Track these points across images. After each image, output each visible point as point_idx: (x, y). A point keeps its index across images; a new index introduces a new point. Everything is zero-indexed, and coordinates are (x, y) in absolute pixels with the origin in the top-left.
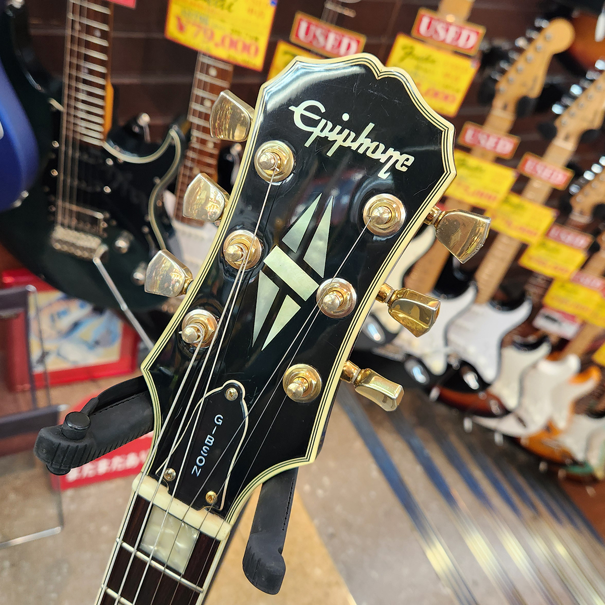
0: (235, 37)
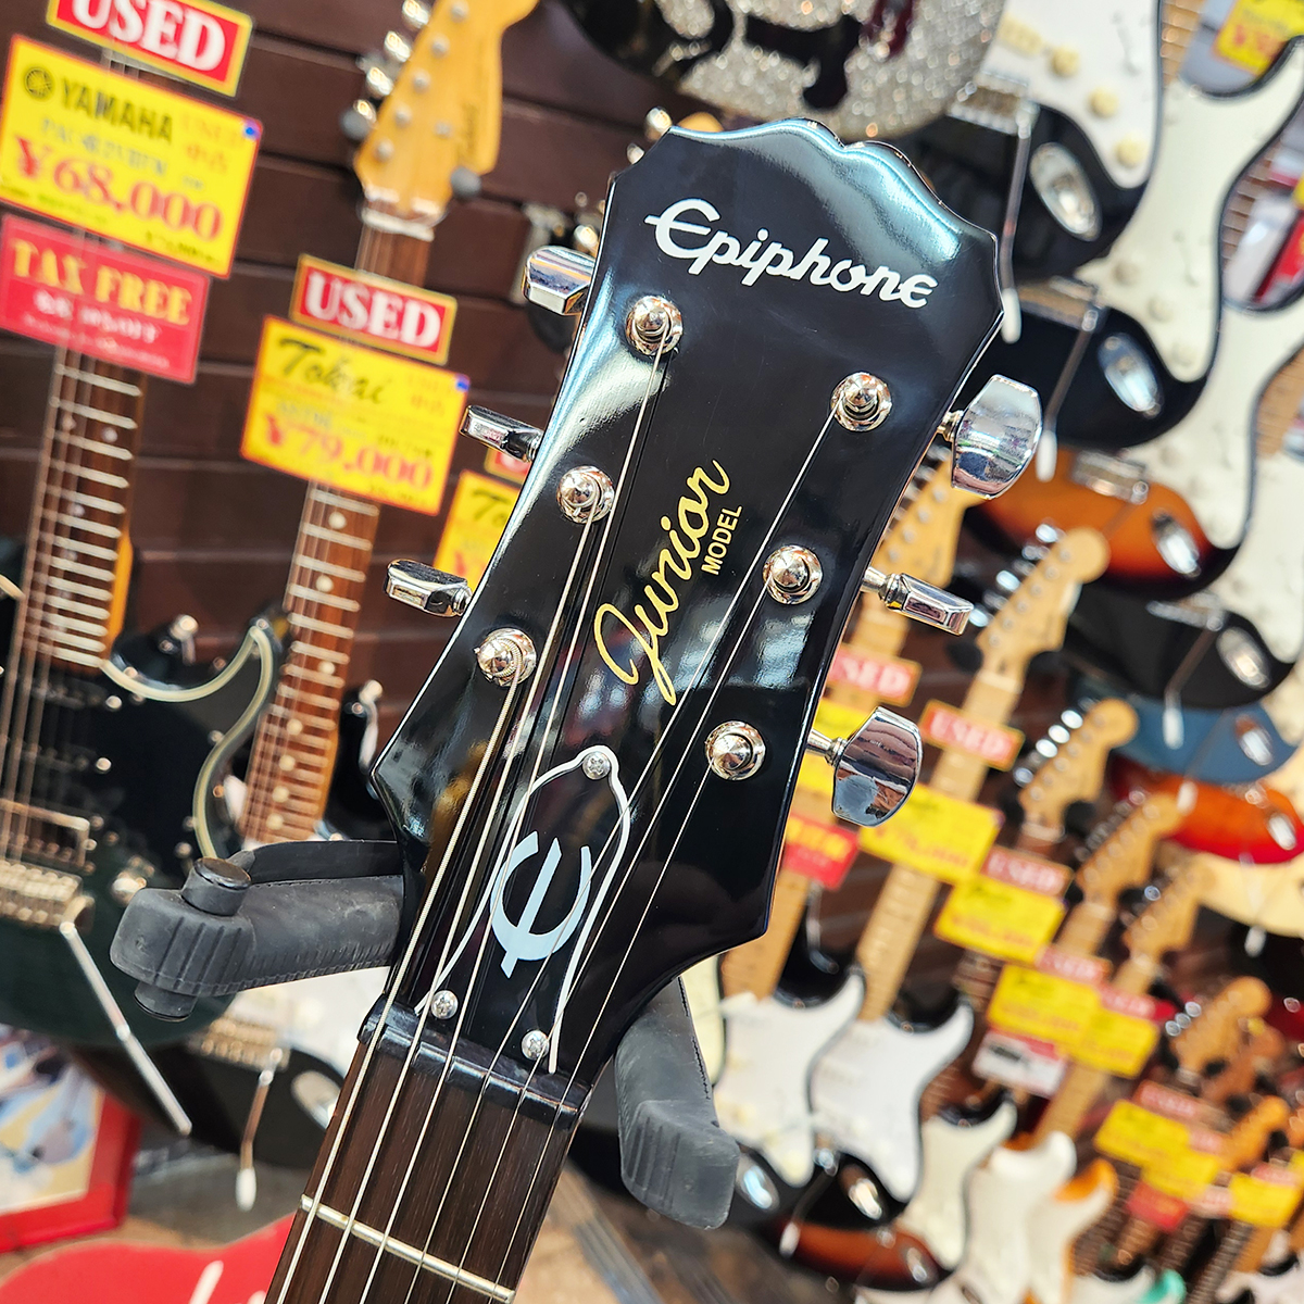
0: (385, 451)
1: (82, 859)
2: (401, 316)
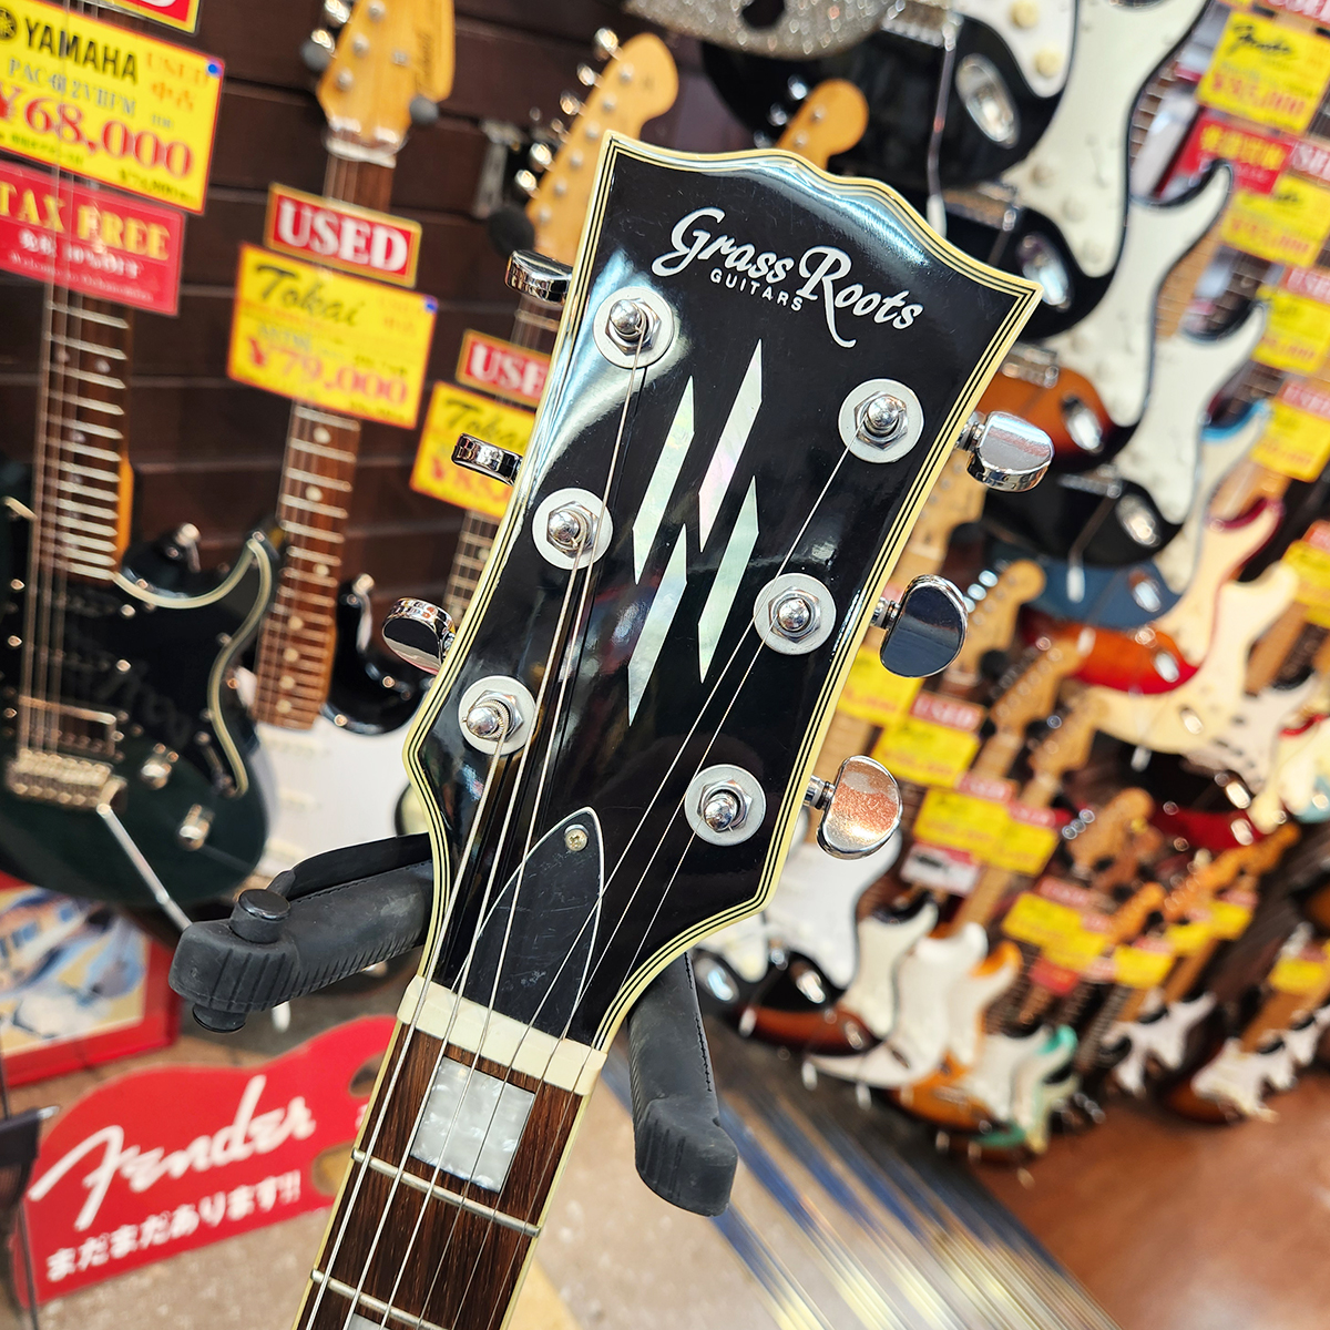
0: (362, 370)
1: (111, 750)
2: (369, 242)
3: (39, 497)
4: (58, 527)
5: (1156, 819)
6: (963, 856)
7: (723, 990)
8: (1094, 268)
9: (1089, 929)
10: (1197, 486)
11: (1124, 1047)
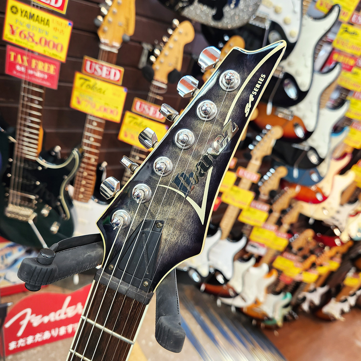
0: (106, 107)
1: (34, 206)
3: (18, 136)
4: (22, 145)
5: (315, 238)
6: (263, 245)
7: (196, 279)
8: (303, 89)
9: (296, 266)
10: (329, 149)
11: (304, 299)
